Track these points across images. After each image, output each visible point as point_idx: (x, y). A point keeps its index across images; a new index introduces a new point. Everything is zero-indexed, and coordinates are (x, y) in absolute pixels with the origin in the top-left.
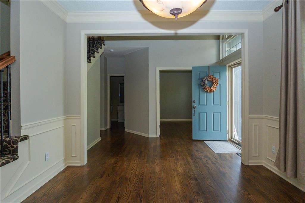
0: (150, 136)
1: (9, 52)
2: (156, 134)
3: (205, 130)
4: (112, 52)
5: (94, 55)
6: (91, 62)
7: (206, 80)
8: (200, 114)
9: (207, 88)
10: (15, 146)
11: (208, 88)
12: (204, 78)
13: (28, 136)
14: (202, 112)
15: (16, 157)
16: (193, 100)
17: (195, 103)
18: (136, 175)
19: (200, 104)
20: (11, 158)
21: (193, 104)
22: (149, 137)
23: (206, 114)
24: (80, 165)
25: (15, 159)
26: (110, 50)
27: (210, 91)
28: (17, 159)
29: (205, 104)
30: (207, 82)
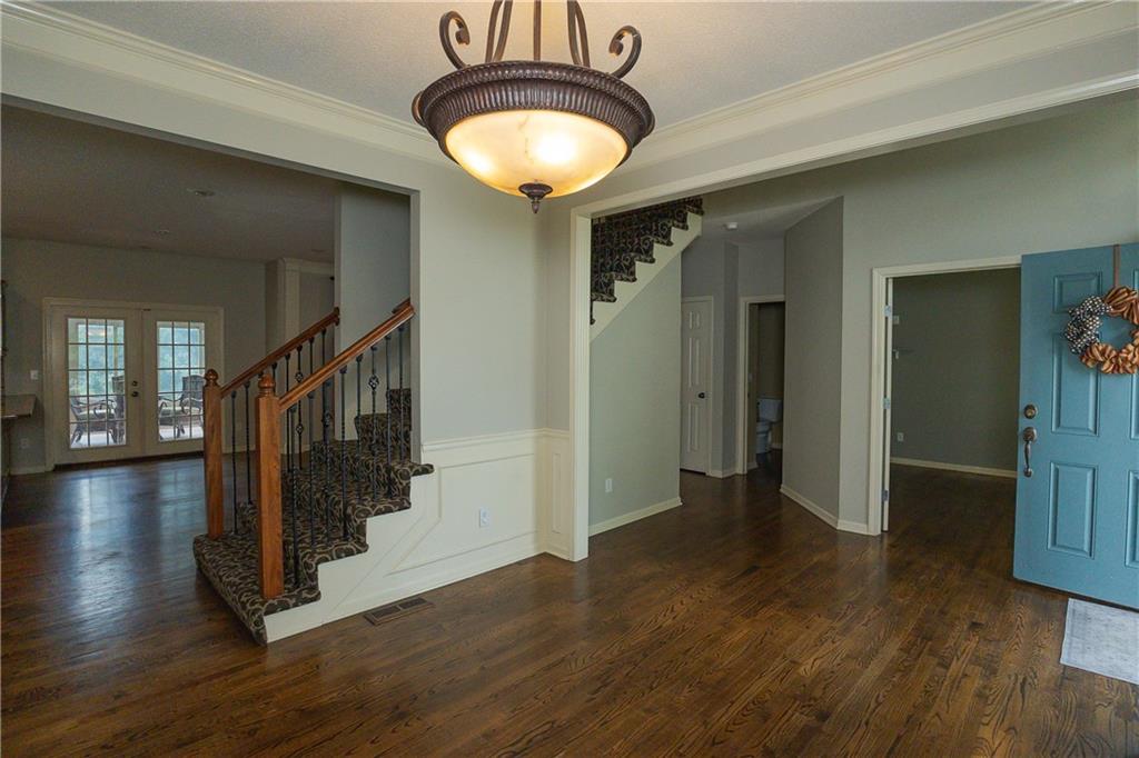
0: (844, 525)
1: (409, 300)
2: (867, 522)
3: (1082, 551)
4: (732, 229)
5: (651, 256)
6: (634, 280)
7: (1091, 314)
8: (1057, 471)
9: (1097, 353)
10: (404, 483)
11: (1103, 353)
12: (1080, 305)
13: (431, 466)
14: (1066, 465)
15: (406, 504)
16: (1023, 403)
17: (1030, 418)
18: (660, 627)
19: (1058, 424)
20: (395, 504)
21: (1023, 423)
22: (838, 528)
23: (1089, 474)
24: (566, 558)
25: (403, 508)
26: (725, 226)
27: (1117, 367)
28: (406, 508)
29: (1091, 427)
30: (1095, 324)
